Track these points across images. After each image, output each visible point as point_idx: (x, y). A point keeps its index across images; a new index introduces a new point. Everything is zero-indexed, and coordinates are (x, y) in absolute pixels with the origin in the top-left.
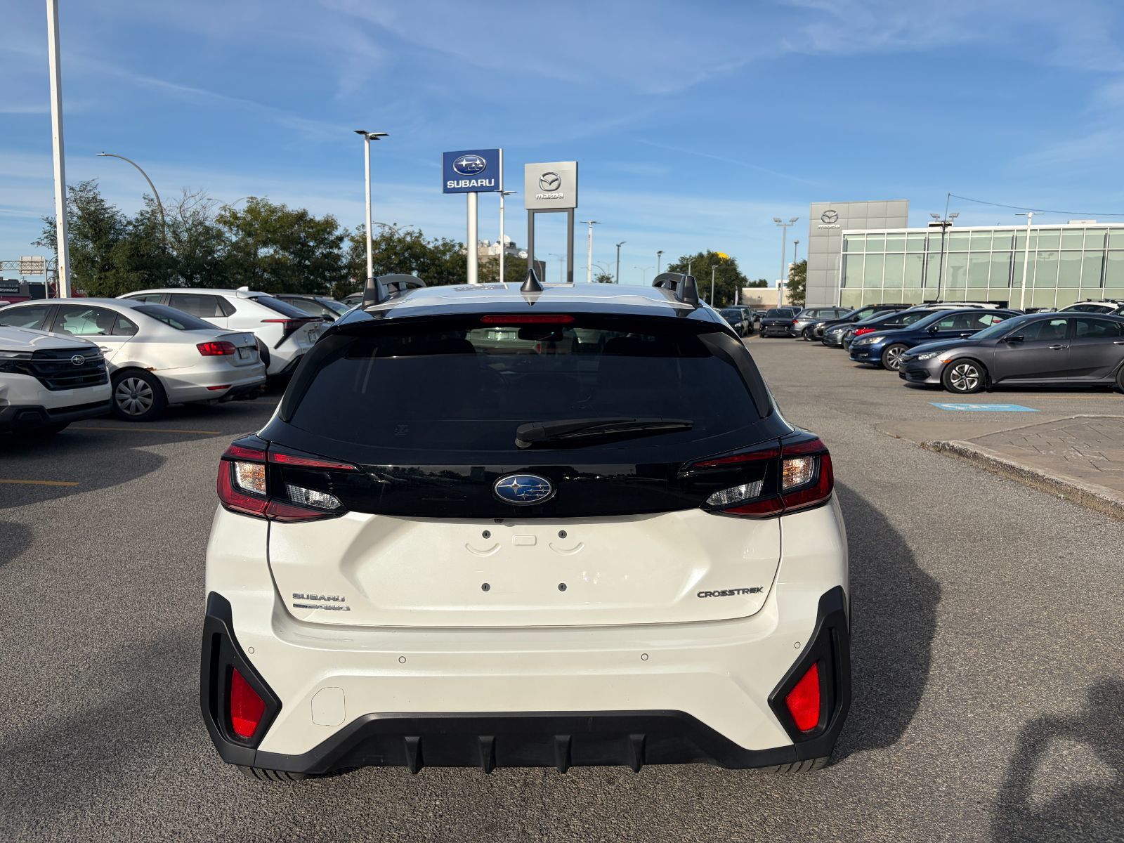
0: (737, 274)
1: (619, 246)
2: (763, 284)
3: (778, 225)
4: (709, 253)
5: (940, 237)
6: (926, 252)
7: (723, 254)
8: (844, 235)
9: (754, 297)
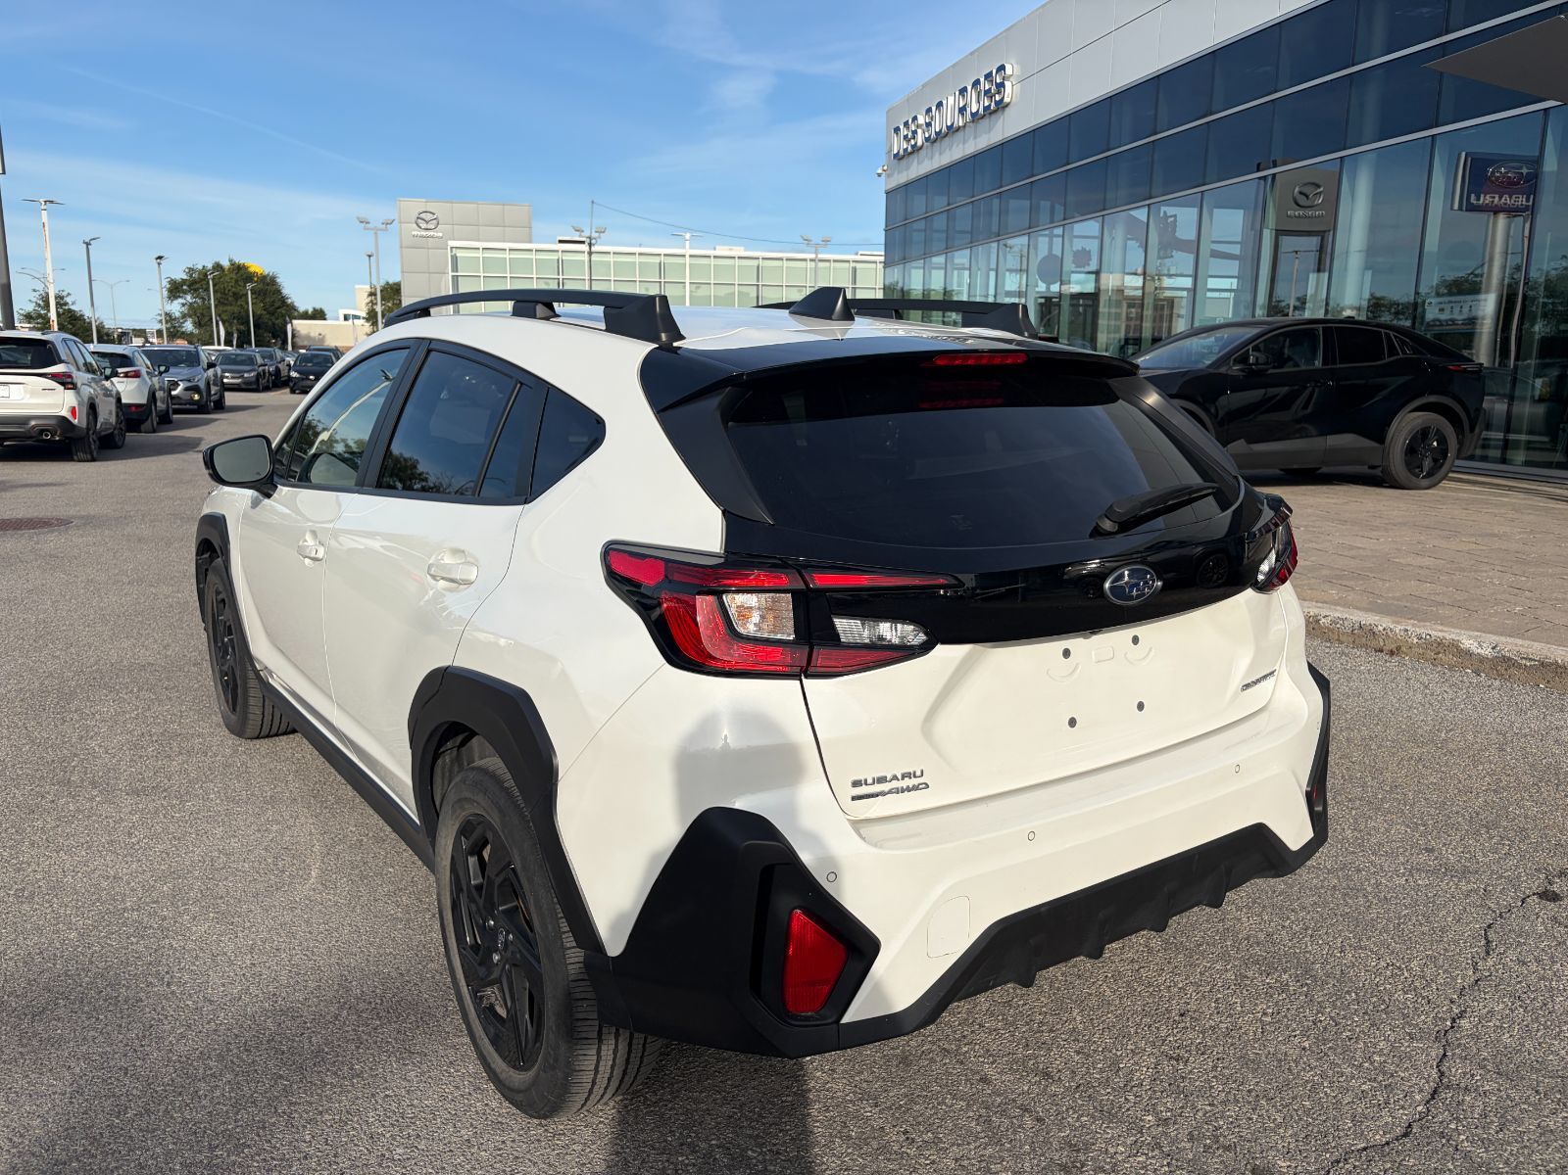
0: (283, 300)
1: (88, 244)
2: (318, 315)
3: (365, 229)
4: (233, 264)
5: (586, 257)
6: (561, 277)
7: (258, 265)
8: (452, 248)
9: (312, 335)
